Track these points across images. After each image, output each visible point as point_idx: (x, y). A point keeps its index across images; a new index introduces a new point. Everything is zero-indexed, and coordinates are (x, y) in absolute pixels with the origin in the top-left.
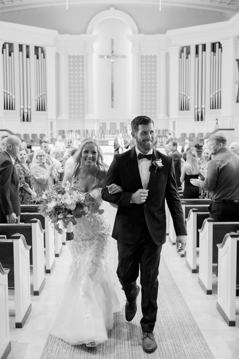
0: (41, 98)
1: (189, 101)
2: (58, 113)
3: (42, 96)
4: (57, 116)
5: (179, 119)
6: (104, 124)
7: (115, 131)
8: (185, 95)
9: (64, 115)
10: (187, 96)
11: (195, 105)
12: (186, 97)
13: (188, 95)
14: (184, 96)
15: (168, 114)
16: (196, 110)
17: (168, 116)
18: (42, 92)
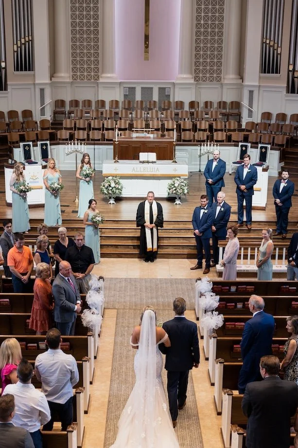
0: (23, 46)
1: (279, 56)
2: (53, 70)
3: (25, 44)
4: (52, 76)
5: (259, 86)
6: (132, 90)
7: (150, 102)
8: (273, 46)
9: (64, 75)
10: (276, 48)
11: (289, 64)
12: (274, 50)
13: (278, 47)
14: (270, 46)
15: (240, 74)
16: (291, 74)
17: (242, 78)
18: (25, 38)
